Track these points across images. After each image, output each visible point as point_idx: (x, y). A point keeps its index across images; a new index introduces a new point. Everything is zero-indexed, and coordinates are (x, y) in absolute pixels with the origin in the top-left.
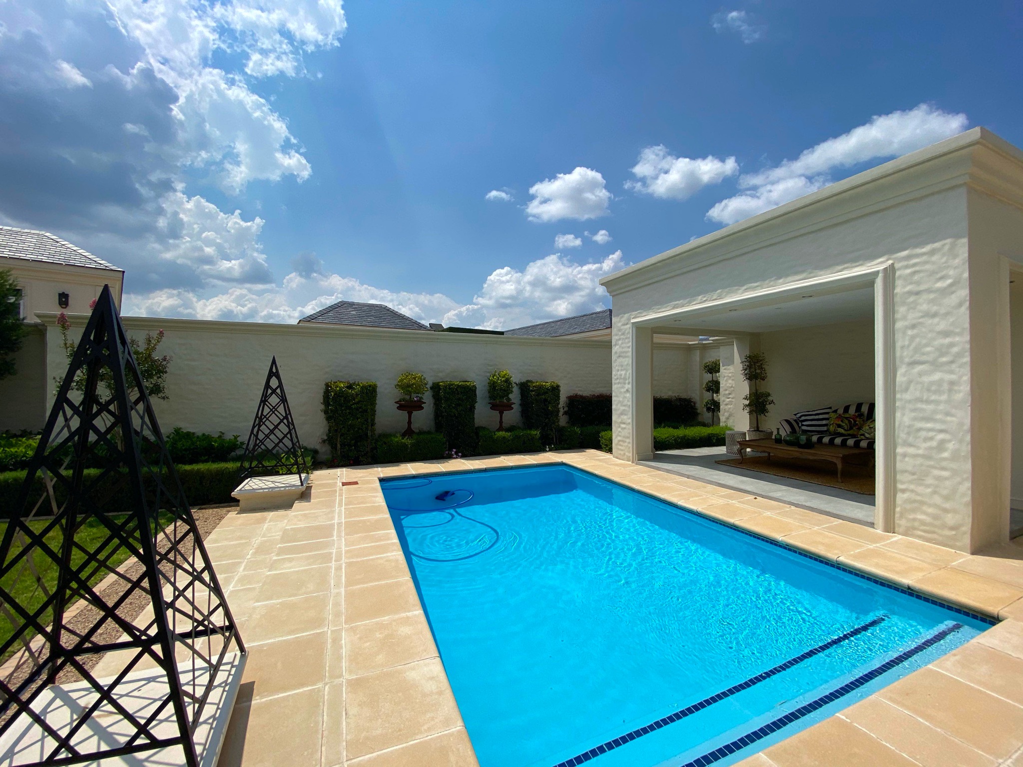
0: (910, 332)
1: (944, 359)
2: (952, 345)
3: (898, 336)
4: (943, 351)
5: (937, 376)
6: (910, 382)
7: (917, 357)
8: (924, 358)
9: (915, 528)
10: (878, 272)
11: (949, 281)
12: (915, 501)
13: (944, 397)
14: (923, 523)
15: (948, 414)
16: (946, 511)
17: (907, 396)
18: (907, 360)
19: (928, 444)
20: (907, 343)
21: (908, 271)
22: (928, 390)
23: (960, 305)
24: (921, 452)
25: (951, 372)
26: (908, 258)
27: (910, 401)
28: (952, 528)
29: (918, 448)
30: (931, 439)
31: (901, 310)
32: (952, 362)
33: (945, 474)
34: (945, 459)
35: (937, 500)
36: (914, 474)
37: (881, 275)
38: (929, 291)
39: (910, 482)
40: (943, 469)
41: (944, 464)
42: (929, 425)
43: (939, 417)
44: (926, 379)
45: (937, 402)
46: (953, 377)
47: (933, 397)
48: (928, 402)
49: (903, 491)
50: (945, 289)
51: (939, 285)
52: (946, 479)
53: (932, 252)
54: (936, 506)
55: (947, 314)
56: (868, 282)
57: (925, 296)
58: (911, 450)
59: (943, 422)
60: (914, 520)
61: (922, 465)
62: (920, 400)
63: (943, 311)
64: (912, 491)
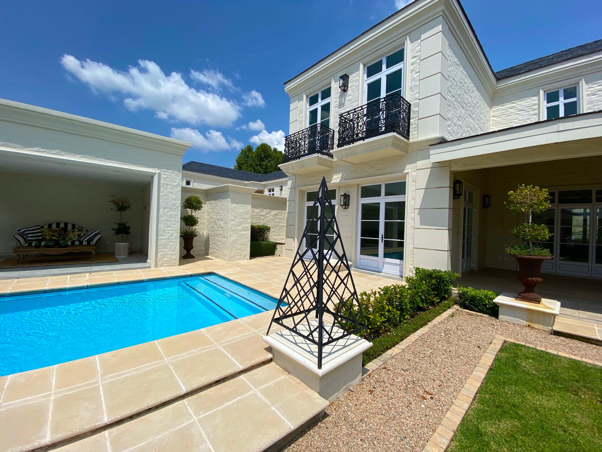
0: (164, 197)
1: (174, 208)
2: (176, 203)
3: (161, 198)
4: (174, 205)
5: (172, 213)
6: (164, 214)
7: (166, 206)
8: (168, 207)
9: (163, 264)
10: (156, 173)
11: (176, 184)
12: (164, 254)
13: (173, 219)
14: (166, 261)
15: (174, 225)
16: (173, 255)
17: (163, 219)
18: (163, 207)
19: (168, 235)
20: (163, 201)
21: (165, 176)
22: (169, 217)
23: (179, 192)
24: (166, 237)
25: (176, 212)
26: (165, 172)
27: (163, 221)
28: (174, 260)
30: (169, 233)
31: (162, 189)
32: (176, 209)
33: (173, 243)
34: (173, 239)
35: (171, 252)
36: (164, 245)
37: (157, 175)
38: (171, 185)
39: (162, 248)
42: (169, 229)
43: (172, 226)
44: (169, 213)
45: (171, 221)
47: (170, 219)
48: (169, 221)
49: (160, 252)
50: (175, 186)
51: (174, 184)
52: (173, 245)
53: (172, 173)
54: (170, 254)
55: (175, 194)
56: (152, 176)
57: (169, 186)
58: (163, 237)
60: (164, 261)
61: (166, 242)
62: (166, 220)
63: (174, 192)
64: (163, 251)
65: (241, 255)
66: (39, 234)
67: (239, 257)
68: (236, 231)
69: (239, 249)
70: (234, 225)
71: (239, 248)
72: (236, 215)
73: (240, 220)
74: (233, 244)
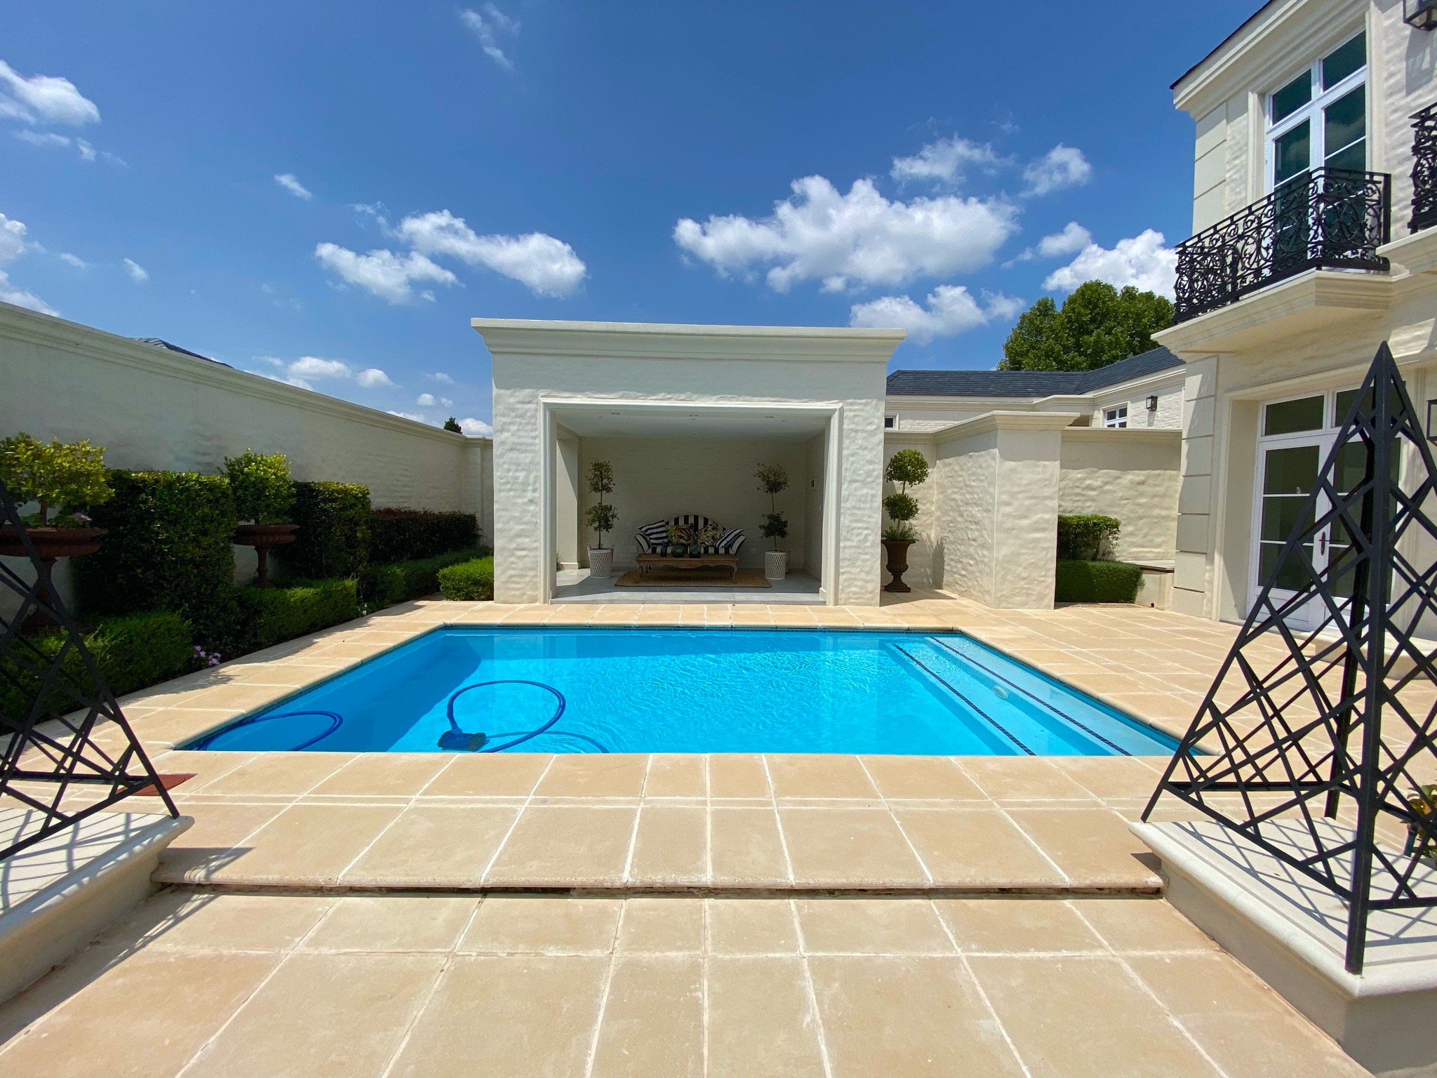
0: (851, 459)
1: (870, 480)
2: (874, 470)
3: (844, 460)
4: (869, 474)
5: (865, 491)
6: (849, 495)
7: (855, 477)
8: (858, 478)
9: (850, 598)
10: (836, 410)
11: (874, 427)
12: (850, 579)
13: (868, 506)
14: (855, 593)
15: (870, 517)
16: (868, 582)
17: (848, 505)
18: (848, 479)
19: (859, 538)
20: (849, 466)
21: (852, 414)
22: (860, 501)
23: (879, 444)
24: (854, 544)
25: (873, 489)
26: (852, 404)
27: (849, 509)
28: (871, 593)
29: (853, 541)
30: (860, 534)
31: (846, 442)
32: (873, 482)
33: (868, 557)
34: (868, 547)
35: (863, 575)
36: (849, 560)
37: (837, 413)
38: (863, 431)
39: (848, 566)
40: (866, 554)
41: (867, 550)
42: (860, 525)
43: (865, 519)
44: (859, 493)
45: (864, 509)
46: (874, 492)
47: (862, 506)
48: (859, 509)
49: (843, 573)
50: (871, 431)
51: (869, 428)
52: (868, 560)
53: (866, 404)
54: (863, 580)
55: (872, 449)
56: (826, 417)
57: (860, 434)
58: (849, 544)
59: (868, 522)
60: (849, 592)
61: (854, 553)
62: (854, 507)
63: (870, 447)
64: (849, 572)
65: (1028, 595)
66: (664, 535)
67: (1024, 598)
68: (1015, 532)
69: (1024, 579)
70: (1009, 515)
71: (1024, 575)
72: (1015, 489)
73: (1027, 502)
74: (1006, 565)
